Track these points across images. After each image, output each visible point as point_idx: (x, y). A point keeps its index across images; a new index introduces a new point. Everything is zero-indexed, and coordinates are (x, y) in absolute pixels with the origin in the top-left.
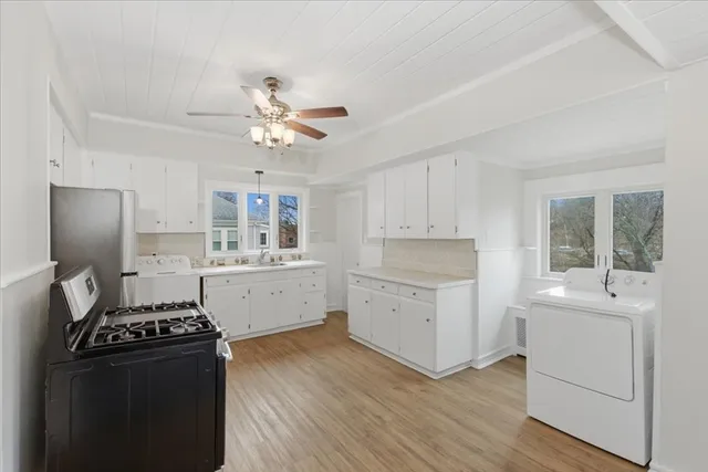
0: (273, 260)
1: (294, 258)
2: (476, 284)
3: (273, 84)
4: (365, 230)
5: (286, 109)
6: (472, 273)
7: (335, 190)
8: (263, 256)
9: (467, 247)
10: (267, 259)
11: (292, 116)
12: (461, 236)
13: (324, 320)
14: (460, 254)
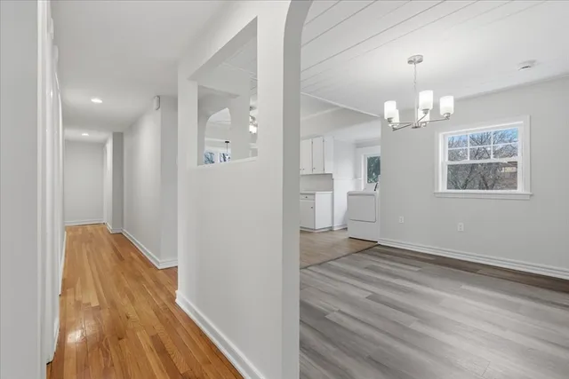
2: (333, 193)
6: (331, 188)
9: (329, 177)
12: (326, 172)
14: (326, 180)
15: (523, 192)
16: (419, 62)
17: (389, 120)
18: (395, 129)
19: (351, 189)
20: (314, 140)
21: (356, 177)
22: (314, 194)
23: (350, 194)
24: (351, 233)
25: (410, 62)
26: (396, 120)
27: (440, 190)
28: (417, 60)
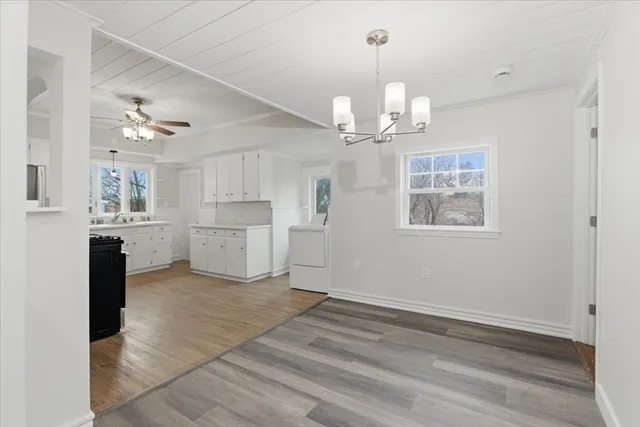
0: (125, 221)
1: (143, 219)
2: (272, 227)
3: (139, 101)
4: (202, 198)
5: (148, 118)
6: (269, 222)
7: (179, 168)
8: (117, 218)
9: (266, 205)
10: (120, 219)
11: (152, 123)
12: (262, 199)
13: (170, 264)
14: (261, 210)
15: (491, 230)
16: (384, 42)
17: (341, 128)
18: (349, 143)
19: (296, 222)
20: (246, 154)
21: (301, 204)
22: (245, 230)
23: (293, 230)
24: (294, 283)
25: (371, 40)
26: (351, 127)
27: (402, 226)
28: (380, 36)
